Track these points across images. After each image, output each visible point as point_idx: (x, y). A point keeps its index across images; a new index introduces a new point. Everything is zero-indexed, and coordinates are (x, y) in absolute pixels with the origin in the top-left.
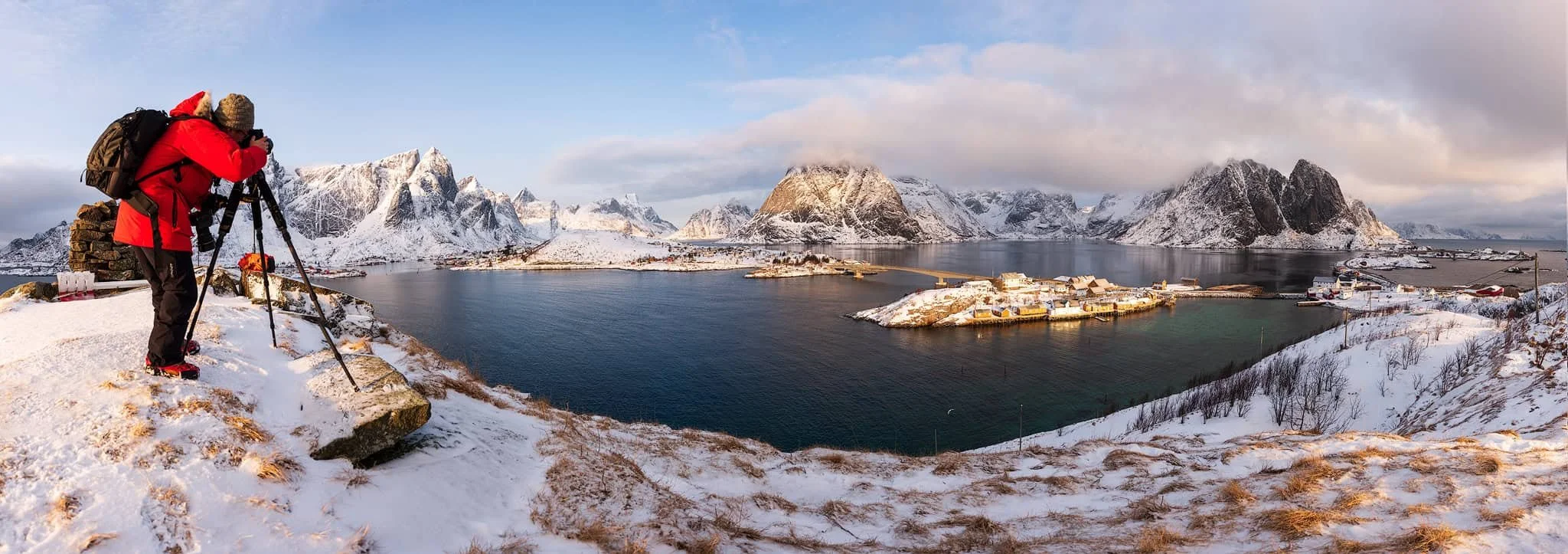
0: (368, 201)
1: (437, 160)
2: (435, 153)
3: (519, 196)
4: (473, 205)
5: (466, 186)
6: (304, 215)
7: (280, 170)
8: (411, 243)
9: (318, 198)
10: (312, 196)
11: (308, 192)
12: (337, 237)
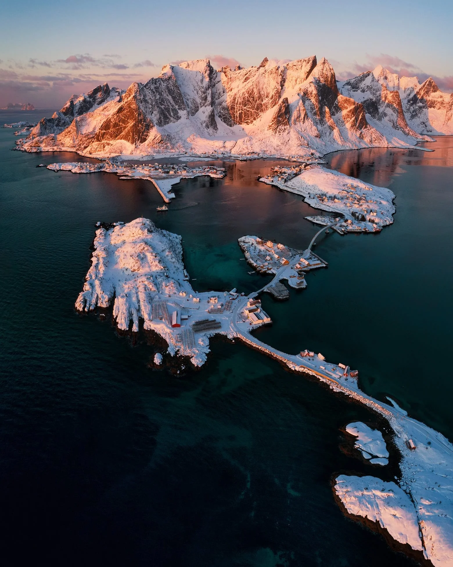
0: (272, 98)
1: (325, 69)
2: (324, 63)
3: (424, 86)
4: (347, 108)
5: (364, 80)
6: (227, 109)
7: (214, 73)
8: (280, 144)
9: (237, 96)
10: (233, 94)
11: (231, 90)
12: (248, 124)
